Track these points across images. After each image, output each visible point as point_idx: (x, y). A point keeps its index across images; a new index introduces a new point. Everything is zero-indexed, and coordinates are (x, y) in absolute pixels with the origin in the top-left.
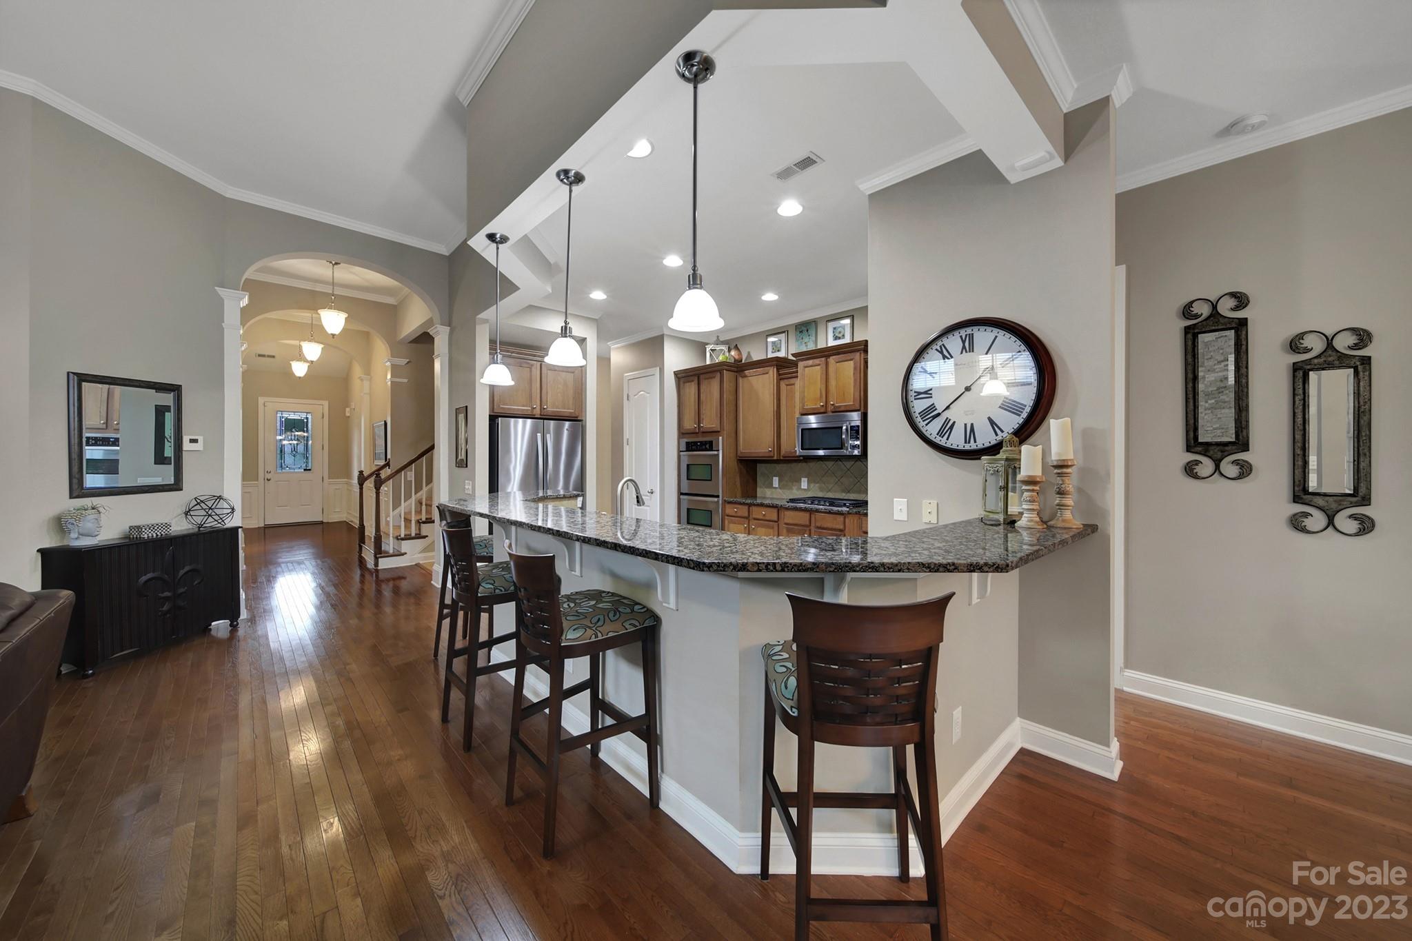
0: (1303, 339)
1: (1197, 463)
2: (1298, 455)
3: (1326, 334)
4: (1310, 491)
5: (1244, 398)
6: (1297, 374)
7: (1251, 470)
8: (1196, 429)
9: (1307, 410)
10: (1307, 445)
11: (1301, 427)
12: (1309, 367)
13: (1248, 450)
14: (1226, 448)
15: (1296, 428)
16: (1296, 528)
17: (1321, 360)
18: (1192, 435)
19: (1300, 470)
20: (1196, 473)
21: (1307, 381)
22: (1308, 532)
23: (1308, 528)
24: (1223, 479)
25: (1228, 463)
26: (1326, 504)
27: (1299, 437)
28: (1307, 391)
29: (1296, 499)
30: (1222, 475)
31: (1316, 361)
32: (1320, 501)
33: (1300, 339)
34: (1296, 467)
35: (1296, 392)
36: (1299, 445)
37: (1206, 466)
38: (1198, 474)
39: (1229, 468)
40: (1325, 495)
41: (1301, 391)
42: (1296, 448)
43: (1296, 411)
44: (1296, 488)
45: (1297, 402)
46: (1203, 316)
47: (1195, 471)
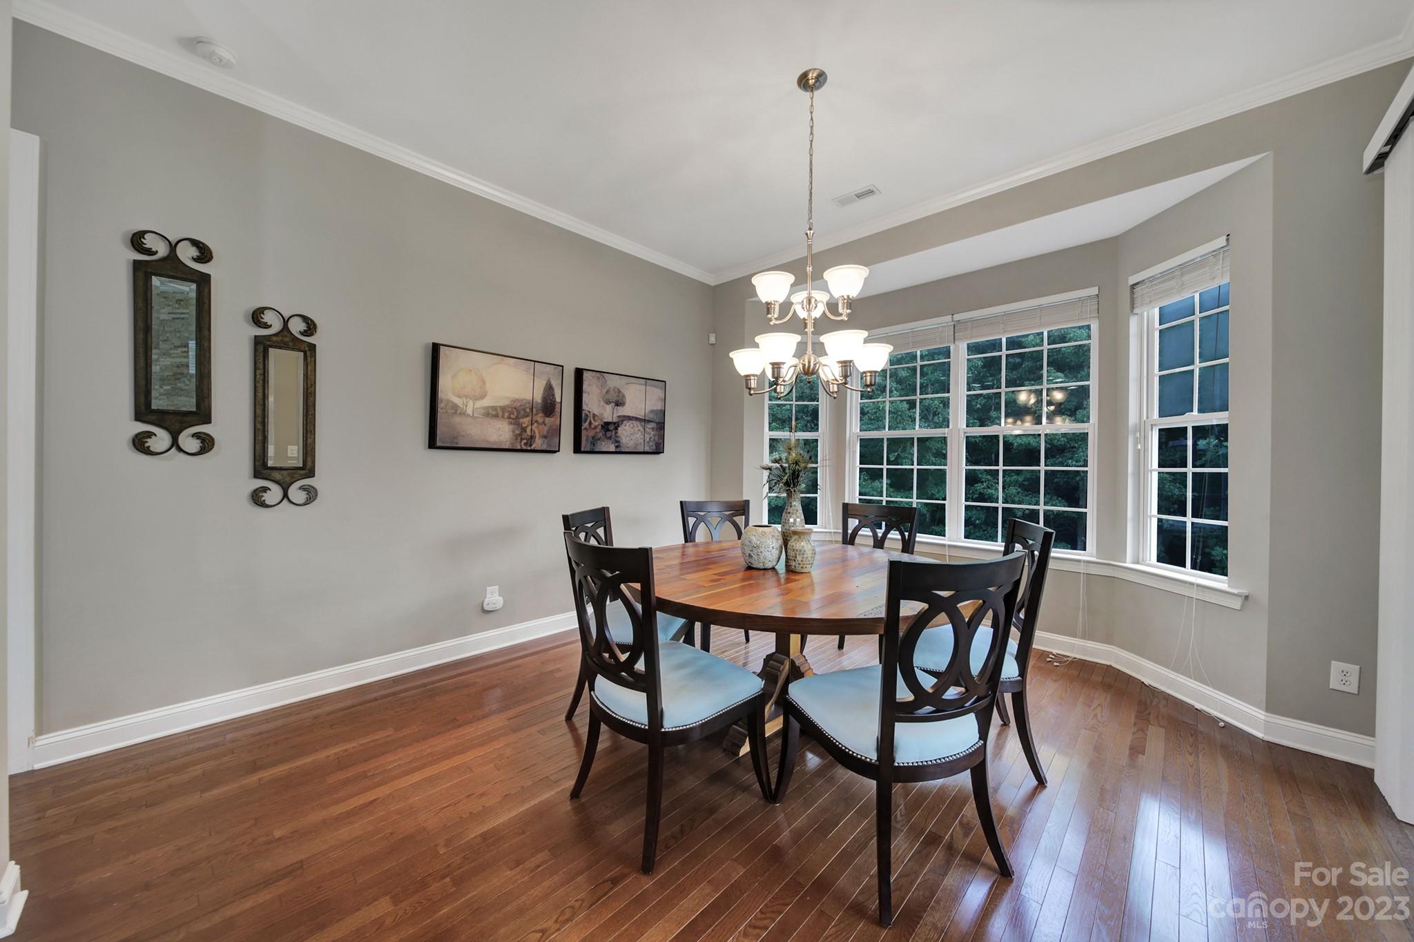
0: (263, 314)
1: (150, 435)
2: (259, 429)
3: (284, 315)
4: (269, 465)
5: (206, 364)
6: (258, 347)
7: (213, 445)
8: (148, 393)
9: (266, 385)
10: (266, 420)
11: (262, 403)
12: (268, 343)
13: (210, 423)
14: (186, 419)
15: (257, 402)
16: (256, 504)
17: (279, 339)
18: (142, 399)
19: (261, 444)
20: (148, 447)
21: (266, 357)
22: (268, 506)
23: (267, 502)
24: (181, 455)
25: (188, 436)
26: (281, 478)
27: (259, 412)
28: (266, 367)
29: (257, 474)
30: (180, 450)
31: (274, 339)
32: (277, 475)
33: (261, 313)
34: (257, 442)
35: (257, 366)
36: (259, 419)
37: (161, 439)
38: (151, 449)
39: (188, 441)
40: (281, 469)
41: (261, 366)
42: (257, 422)
43: (257, 385)
44: (257, 463)
45: (258, 377)
46: (158, 255)
47: (146, 445)
